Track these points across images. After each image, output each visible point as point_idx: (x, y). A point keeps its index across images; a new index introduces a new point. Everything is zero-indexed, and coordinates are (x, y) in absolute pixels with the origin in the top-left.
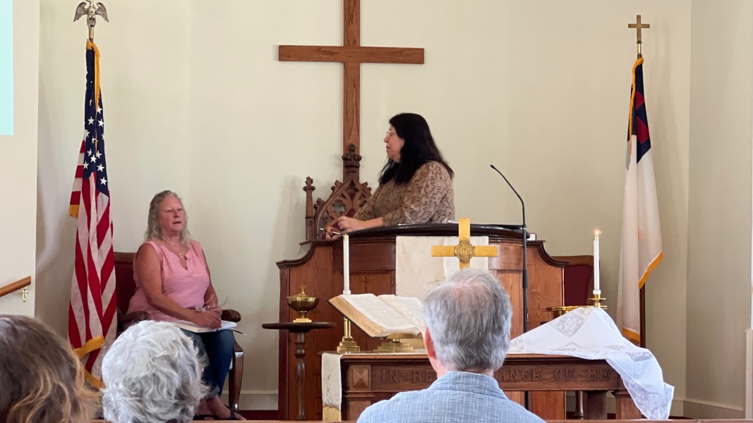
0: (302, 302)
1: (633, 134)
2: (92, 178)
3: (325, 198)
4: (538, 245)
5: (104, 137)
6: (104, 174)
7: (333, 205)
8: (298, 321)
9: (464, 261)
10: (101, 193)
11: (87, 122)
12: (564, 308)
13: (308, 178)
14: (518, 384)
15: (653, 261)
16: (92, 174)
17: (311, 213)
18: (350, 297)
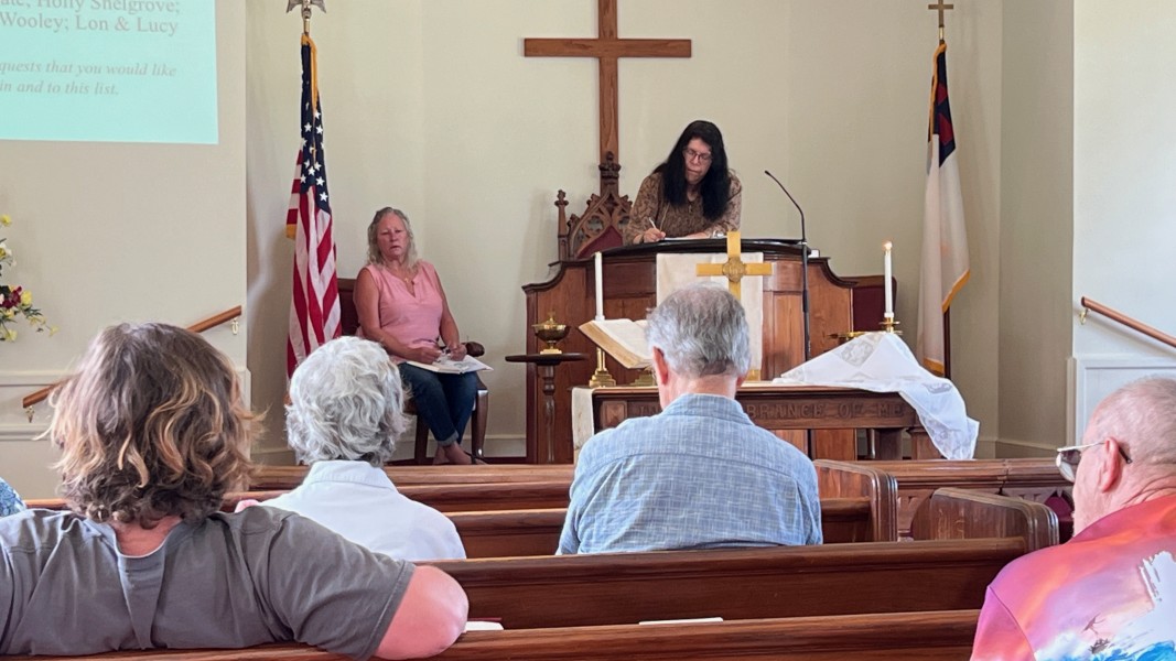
0: (549, 331)
1: (935, 133)
2: (311, 193)
3: (579, 214)
4: (822, 263)
5: (323, 146)
6: (324, 189)
7: (589, 222)
8: (545, 352)
9: (734, 281)
10: (321, 211)
11: (303, 129)
12: (852, 334)
13: (560, 192)
14: (796, 421)
15: (958, 280)
16: (311, 189)
17: (564, 231)
18: (602, 323)
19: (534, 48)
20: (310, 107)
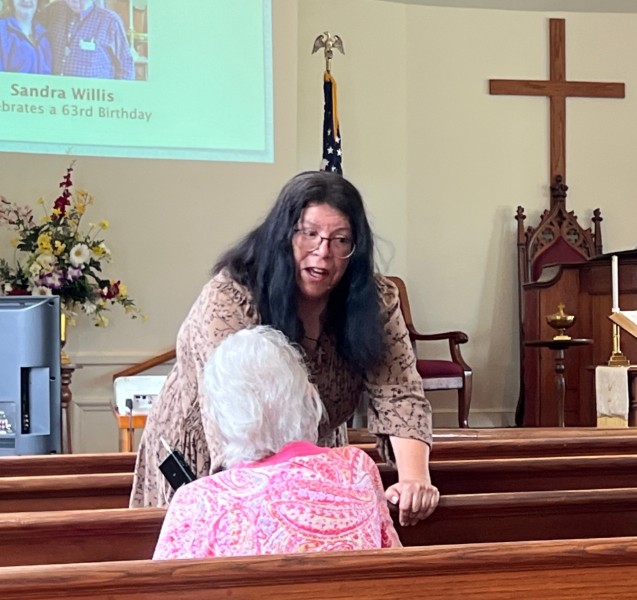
3: (535, 226)
8: (557, 338)
13: (519, 208)
17: (523, 240)
18: (627, 314)
19: (497, 87)
20: (332, 133)
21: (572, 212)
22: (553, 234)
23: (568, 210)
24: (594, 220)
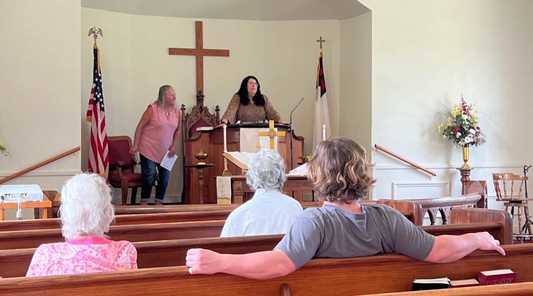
0: (201, 156)
1: (319, 86)
3: (189, 114)
5: (102, 86)
6: (102, 103)
7: (193, 116)
8: (200, 164)
9: (272, 138)
10: (101, 111)
11: (94, 80)
13: (183, 105)
16: (98, 103)
17: (185, 119)
18: (230, 153)
19: (172, 51)
20: (97, 71)
21: (207, 107)
22: (198, 117)
23: (205, 106)
24: (216, 110)
